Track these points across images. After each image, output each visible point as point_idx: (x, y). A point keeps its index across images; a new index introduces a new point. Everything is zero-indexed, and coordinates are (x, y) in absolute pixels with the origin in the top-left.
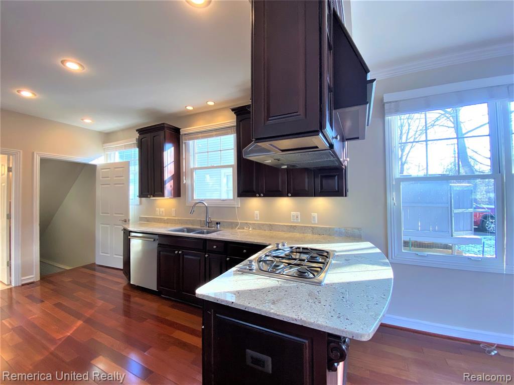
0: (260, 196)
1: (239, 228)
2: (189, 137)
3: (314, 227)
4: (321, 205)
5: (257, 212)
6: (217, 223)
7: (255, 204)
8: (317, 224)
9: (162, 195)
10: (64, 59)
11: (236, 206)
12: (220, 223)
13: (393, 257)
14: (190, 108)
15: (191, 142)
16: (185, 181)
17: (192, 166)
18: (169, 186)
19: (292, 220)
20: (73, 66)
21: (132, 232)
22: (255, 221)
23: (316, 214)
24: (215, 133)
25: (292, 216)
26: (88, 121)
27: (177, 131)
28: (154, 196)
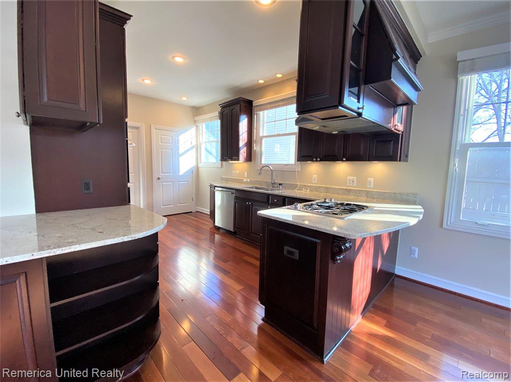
0: (317, 161)
1: (298, 190)
2: (260, 108)
3: (369, 191)
4: (378, 170)
5: (315, 176)
6: (280, 184)
7: (314, 168)
8: (373, 189)
9: (238, 159)
10: (175, 55)
11: (296, 170)
12: (282, 185)
13: (449, 224)
14: (261, 82)
15: (261, 113)
16: (255, 147)
17: (261, 135)
18: (243, 153)
19: (348, 184)
20: (179, 60)
21: (215, 186)
22: (314, 184)
23: (372, 179)
24: (281, 103)
25: (348, 181)
26: (184, 99)
27: (250, 103)
28: (232, 160)
